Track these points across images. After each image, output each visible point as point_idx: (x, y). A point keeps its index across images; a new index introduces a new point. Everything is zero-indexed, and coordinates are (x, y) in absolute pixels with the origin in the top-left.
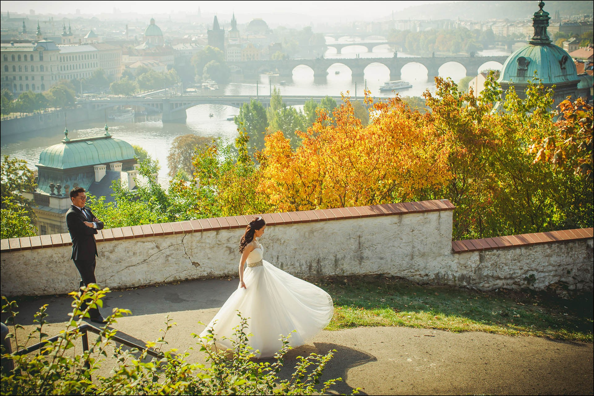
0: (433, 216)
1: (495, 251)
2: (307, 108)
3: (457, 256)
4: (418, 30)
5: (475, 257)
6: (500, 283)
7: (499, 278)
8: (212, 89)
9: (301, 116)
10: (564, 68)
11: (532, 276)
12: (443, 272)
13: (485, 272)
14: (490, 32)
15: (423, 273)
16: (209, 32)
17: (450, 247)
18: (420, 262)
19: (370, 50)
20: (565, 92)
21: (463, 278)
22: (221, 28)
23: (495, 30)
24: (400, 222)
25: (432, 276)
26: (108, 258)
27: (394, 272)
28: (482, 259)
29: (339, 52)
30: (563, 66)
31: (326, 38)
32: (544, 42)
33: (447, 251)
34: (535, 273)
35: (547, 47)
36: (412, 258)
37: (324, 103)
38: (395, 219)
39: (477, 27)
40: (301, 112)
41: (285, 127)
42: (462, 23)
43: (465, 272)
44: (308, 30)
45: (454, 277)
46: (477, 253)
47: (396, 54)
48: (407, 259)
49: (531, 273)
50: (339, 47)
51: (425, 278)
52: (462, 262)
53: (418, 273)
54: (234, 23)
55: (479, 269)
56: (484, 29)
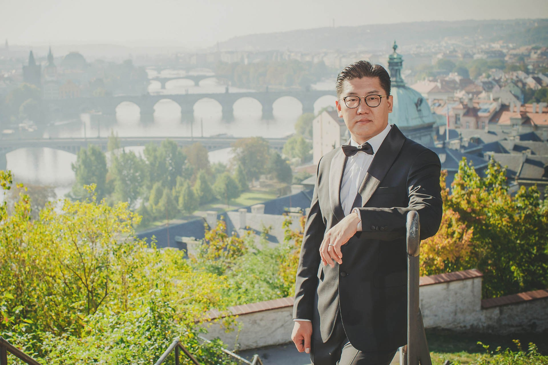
0: (469, 282)
1: (510, 306)
2: (147, 151)
3: (484, 311)
4: (246, 62)
5: (497, 311)
6: (513, 329)
7: (512, 326)
8: (31, 130)
9: (141, 160)
10: (420, 110)
11: (534, 323)
12: (475, 323)
13: (504, 322)
14: (322, 64)
15: (462, 325)
16: (24, 68)
17: (480, 305)
18: (460, 317)
19: (197, 84)
20: (422, 134)
21: (489, 327)
22: (37, 64)
23: (327, 61)
24: (448, 287)
25: (468, 327)
26: (259, 325)
27: (443, 325)
28: (501, 312)
29: (163, 87)
30: (419, 108)
31: (147, 71)
32: (400, 84)
33: (478, 308)
34: (536, 321)
35: (403, 89)
36: (456, 314)
37: (165, 146)
38: (444, 286)
39: (308, 59)
40: (141, 156)
41: (125, 172)
42: (292, 54)
43: (490, 323)
44: (128, 63)
45: (483, 327)
46: (498, 308)
47: (227, 89)
48: (452, 315)
49: (533, 321)
50: (163, 81)
51: (464, 329)
52: (488, 315)
53: (459, 325)
54: (50, 57)
55: (499, 320)
56: (316, 60)
